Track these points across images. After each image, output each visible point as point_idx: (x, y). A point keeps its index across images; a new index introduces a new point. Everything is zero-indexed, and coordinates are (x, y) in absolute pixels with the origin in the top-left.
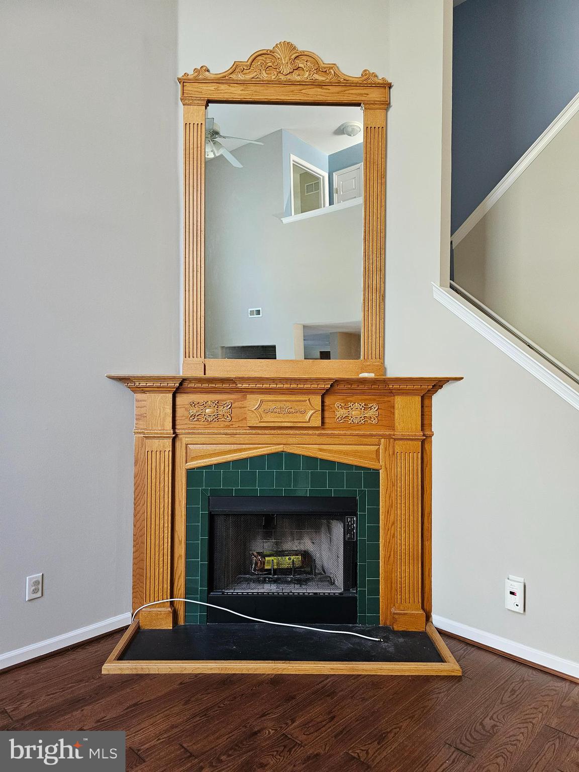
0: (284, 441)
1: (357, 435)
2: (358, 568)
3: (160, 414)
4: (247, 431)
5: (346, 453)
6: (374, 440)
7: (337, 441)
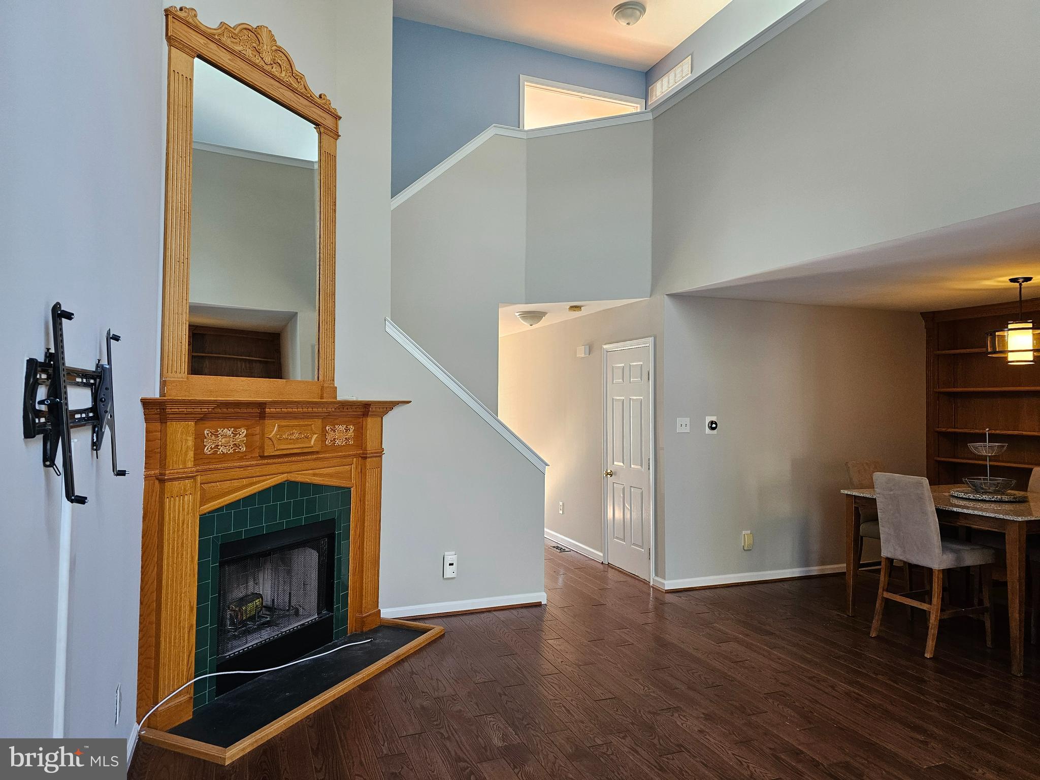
0: (288, 470)
1: (340, 457)
2: (335, 586)
3: (182, 448)
4: (258, 462)
5: (330, 476)
6: (349, 460)
7: (326, 463)
